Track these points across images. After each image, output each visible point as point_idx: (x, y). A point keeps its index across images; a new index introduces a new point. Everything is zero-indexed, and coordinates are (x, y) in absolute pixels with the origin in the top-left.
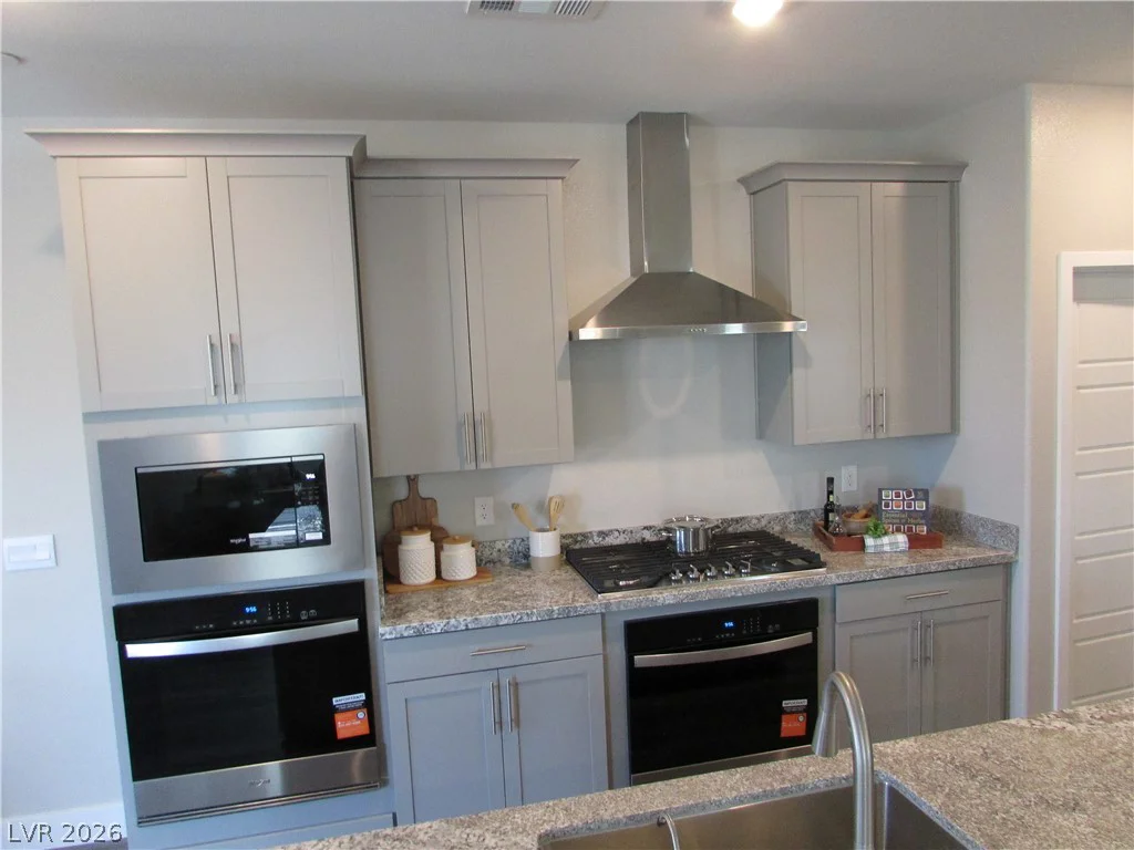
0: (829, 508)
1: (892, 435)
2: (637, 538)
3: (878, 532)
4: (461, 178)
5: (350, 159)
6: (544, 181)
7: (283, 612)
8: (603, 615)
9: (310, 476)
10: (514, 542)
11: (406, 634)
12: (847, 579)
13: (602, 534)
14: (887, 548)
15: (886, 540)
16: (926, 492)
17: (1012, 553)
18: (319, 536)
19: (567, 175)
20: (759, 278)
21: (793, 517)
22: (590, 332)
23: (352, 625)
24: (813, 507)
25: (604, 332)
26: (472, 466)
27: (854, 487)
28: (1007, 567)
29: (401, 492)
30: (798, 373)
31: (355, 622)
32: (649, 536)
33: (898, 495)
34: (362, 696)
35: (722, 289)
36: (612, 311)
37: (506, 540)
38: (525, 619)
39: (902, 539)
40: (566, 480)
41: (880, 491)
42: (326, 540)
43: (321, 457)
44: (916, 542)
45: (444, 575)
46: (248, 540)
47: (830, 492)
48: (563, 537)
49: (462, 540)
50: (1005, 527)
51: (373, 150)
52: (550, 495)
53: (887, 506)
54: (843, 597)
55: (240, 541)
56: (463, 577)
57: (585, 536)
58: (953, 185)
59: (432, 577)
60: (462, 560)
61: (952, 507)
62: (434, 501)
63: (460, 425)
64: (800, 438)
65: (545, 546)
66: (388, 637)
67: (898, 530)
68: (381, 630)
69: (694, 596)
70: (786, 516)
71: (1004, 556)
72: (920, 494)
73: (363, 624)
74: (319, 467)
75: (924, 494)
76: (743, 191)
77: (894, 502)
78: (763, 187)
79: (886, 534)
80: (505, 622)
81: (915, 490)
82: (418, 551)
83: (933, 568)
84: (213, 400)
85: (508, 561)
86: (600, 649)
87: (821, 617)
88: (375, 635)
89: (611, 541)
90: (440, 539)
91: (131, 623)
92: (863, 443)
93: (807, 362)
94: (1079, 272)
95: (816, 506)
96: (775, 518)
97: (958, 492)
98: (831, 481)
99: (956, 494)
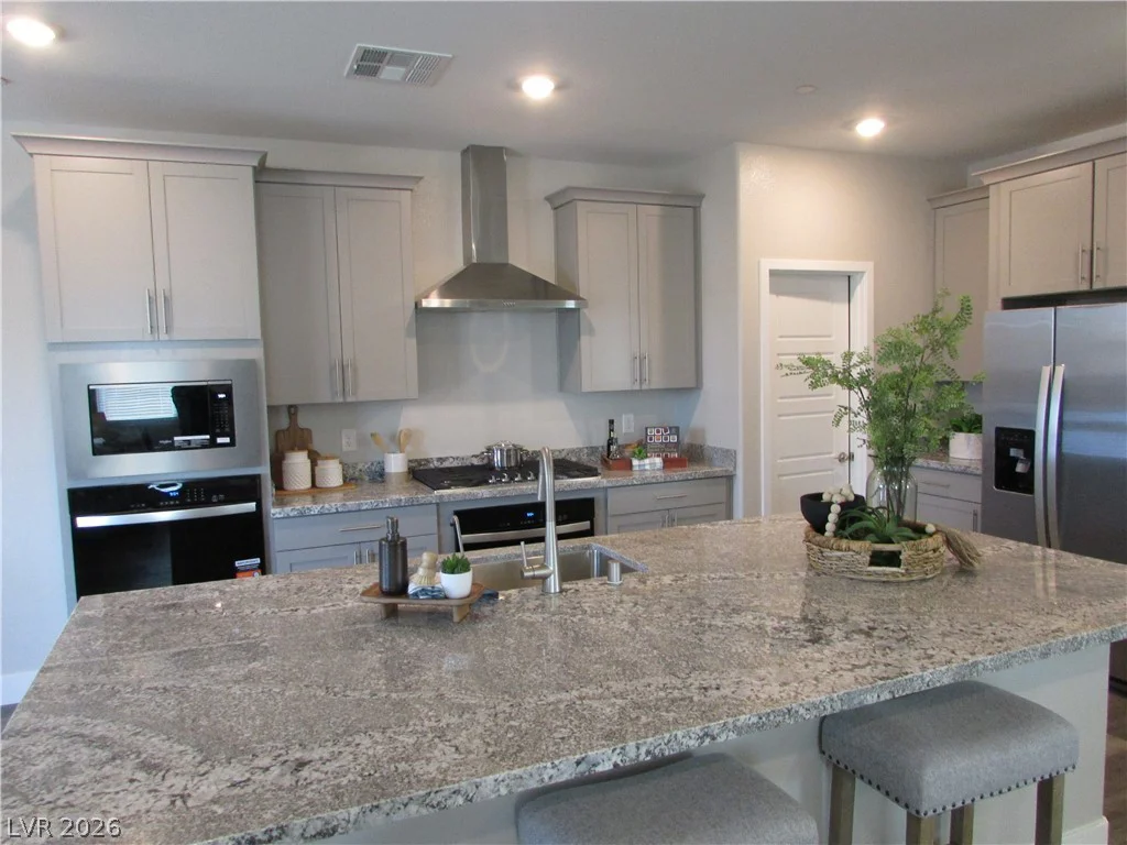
0: (610, 442)
1: (653, 387)
2: (468, 463)
3: (642, 456)
4: (335, 186)
5: (254, 168)
6: (397, 192)
7: (199, 496)
8: (438, 504)
9: (222, 396)
10: (372, 464)
11: (291, 514)
12: (614, 484)
13: (440, 459)
14: (647, 467)
15: (647, 461)
16: (677, 428)
17: (732, 469)
18: (227, 440)
19: (416, 189)
20: (560, 272)
21: (586, 451)
22: (434, 302)
23: (251, 506)
24: (601, 444)
25: (442, 303)
26: (341, 400)
27: (632, 430)
28: (729, 478)
29: (284, 423)
30: (584, 340)
31: (254, 504)
32: (476, 462)
33: (658, 432)
34: (258, 560)
35: (535, 279)
36: (450, 288)
37: (366, 463)
38: (381, 505)
39: (658, 461)
40: (412, 418)
41: (646, 429)
42: (232, 444)
43: (229, 382)
44: (668, 463)
45: (318, 484)
46: (173, 442)
47: (611, 430)
48: (410, 461)
49: (333, 458)
50: (728, 451)
51: (269, 163)
52: (399, 429)
53: (651, 439)
54: (612, 496)
55: (167, 442)
56: (332, 485)
57: (427, 461)
58: (696, 210)
59: (309, 485)
60: (332, 474)
61: (698, 442)
62: (309, 431)
63: (332, 369)
64: (586, 387)
65: (396, 464)
66: (278, 516)
67: (658, 456)
68: (273, 511)
69: (504, 492)
70: (581, 450)
71: (726, 471)
72: (673, 430)
73: (259, 506)
74: (228, 389)
75: (676, 430)
76: (549, 206)
77: (657, 438)
78: (561, 203)
79: (647, 457)
80: (364, 507)
81: (670, 428)
82: (298, 463)
83: (676, 478)
84: (148, 337)
85: (367, 478)
86: (435, 530)
87: (596, 511)
88: (268, 513)
89: (446, 464)
90: (314, 458)
91: (82, 500)
92: (632, 392)
93: (591, 332)
94: (773, 273)
95: (601, 441)
96: (572, 451)
97: (703, 431)
98: (612, 422)
99: (701, 432)
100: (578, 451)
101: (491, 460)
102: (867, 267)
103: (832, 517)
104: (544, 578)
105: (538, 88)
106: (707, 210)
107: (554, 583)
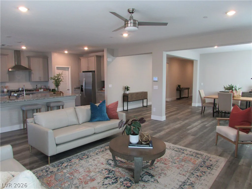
0: (36, 88)
1: (42, 81)
3: (41, 89)
10: (2, 90)
12: (36, 92)
14: (41, 91)
19: (8, 56)
20: (29, 66)
22: (10, 70)
25: (12, 70)
27: (40, 86)
30: (32, 75)
32: (17, 90)
36: (13, 68)
38: (4, 94)
39: (43, 90)
40: (7, 84)
44: (44, 90)
48: (7, 90)
52: (6, 86)
64: (33, 81)
65: (5, 90)
75: (45, 86)
76: (27, 58)
77: (43, 87)
78: (29, 57)
83: (45, 92)
85: (1, 92)
92: (39, 81)
93: (33, 74)
94: (57, 67)
95: (35, 88)
96: (31, 89)
97: (49, 86)
98: (37, 85)
99: (49, 87)
100: (32, 89)
101: (19, 90)
102: (70, 67)
103: (51, 90)
104: (24, 95)
105: (24, 48)
106: (49, 59)
107: (25, 96)
